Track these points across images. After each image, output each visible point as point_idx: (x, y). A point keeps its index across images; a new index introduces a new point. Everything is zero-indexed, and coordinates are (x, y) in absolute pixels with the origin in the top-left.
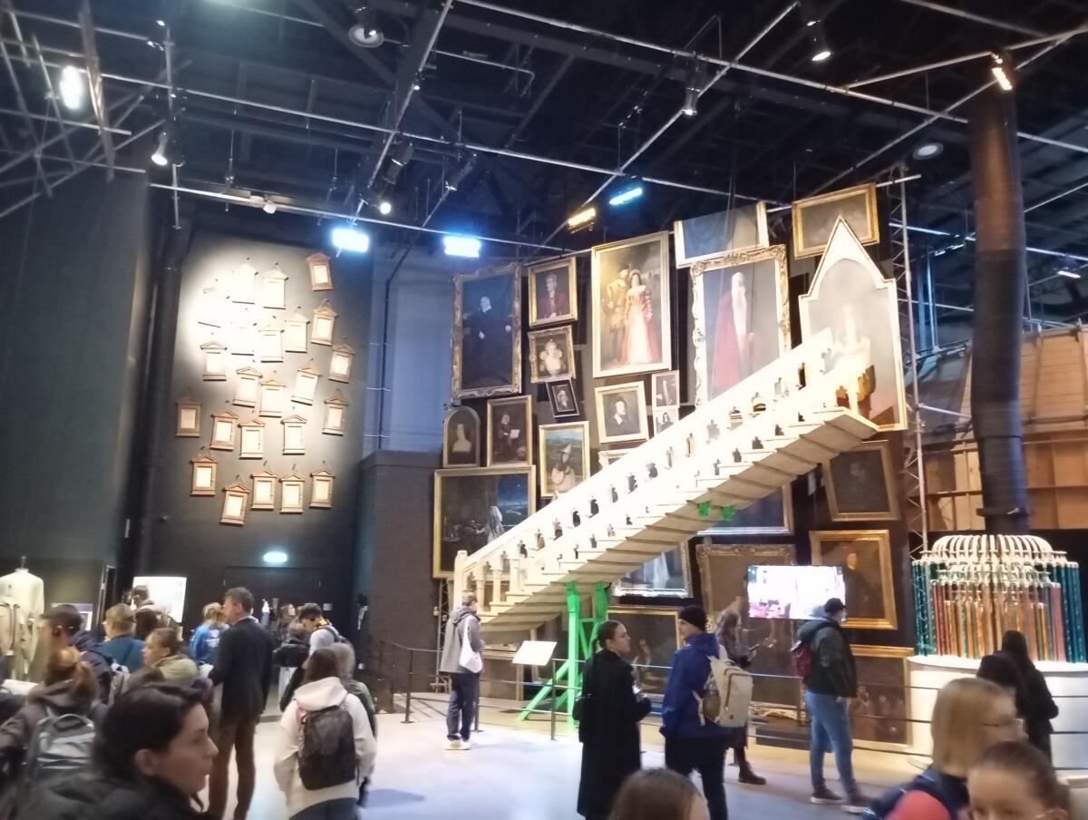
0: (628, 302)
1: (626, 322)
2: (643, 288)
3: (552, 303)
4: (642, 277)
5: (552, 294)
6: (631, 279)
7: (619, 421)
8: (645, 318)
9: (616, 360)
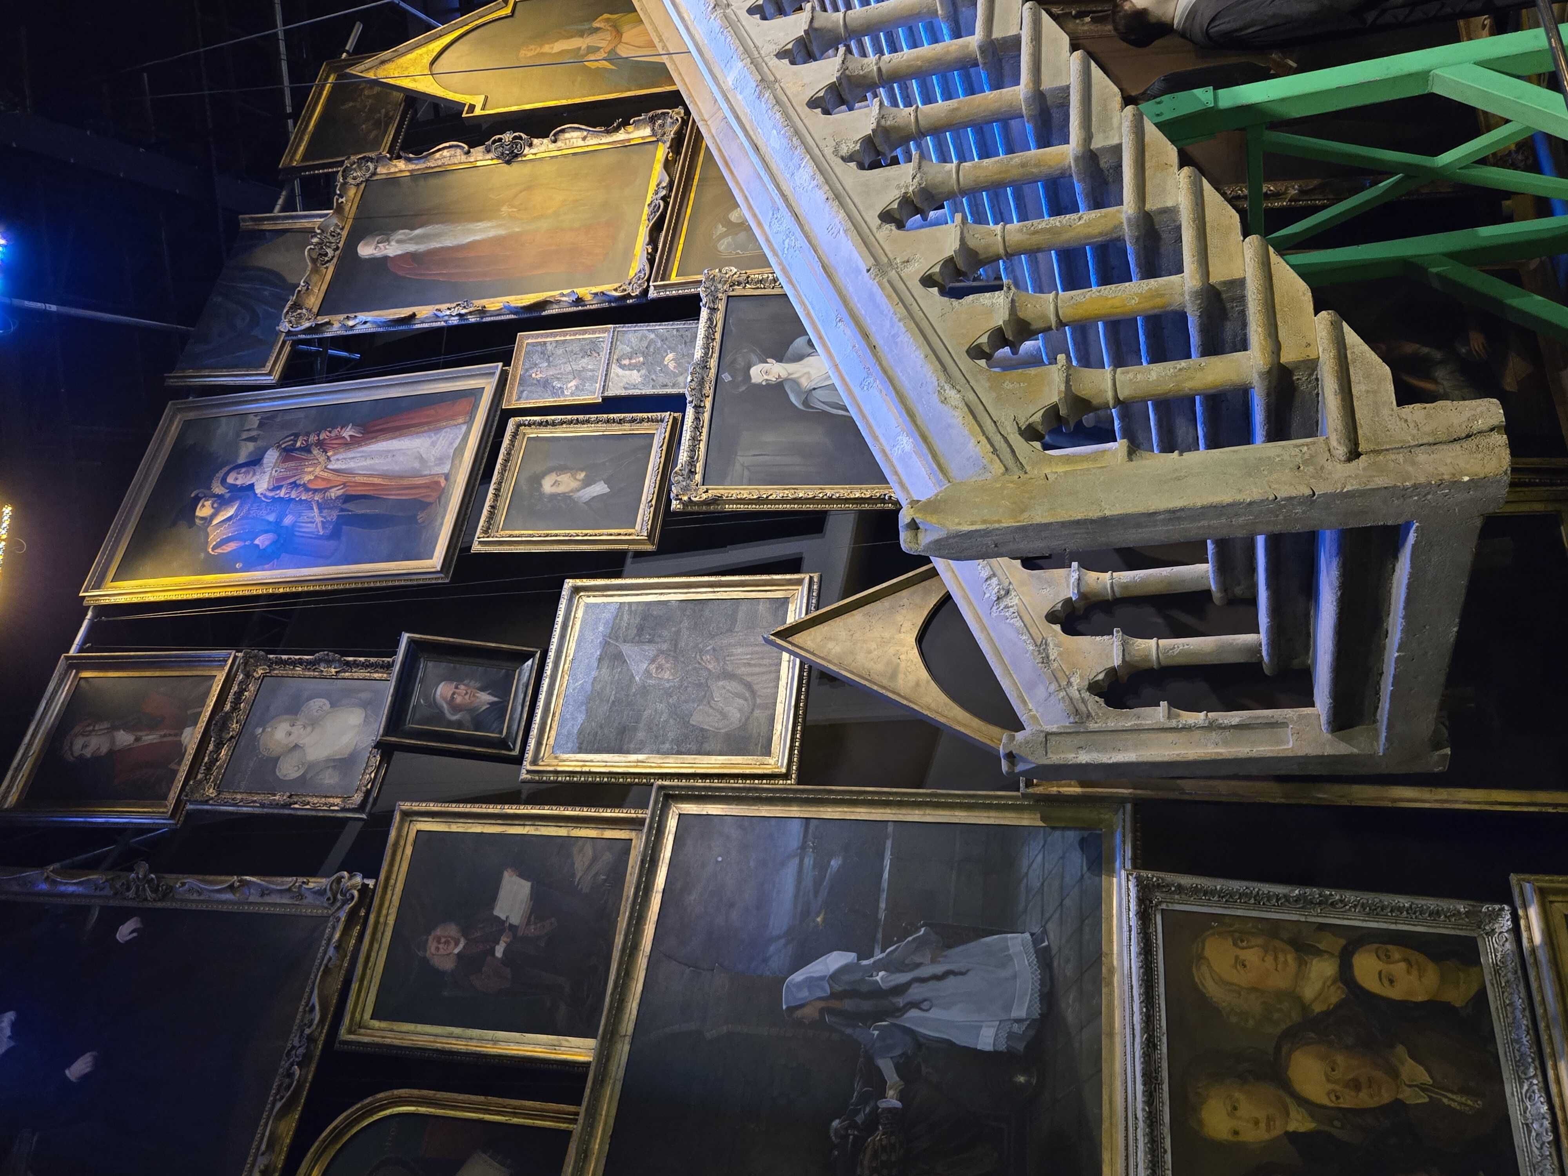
0: (282, 493)
1: (334, 493)
2: (271, 456)
3: (150, 738)
4: (241, 461)
5: (124, 738)
6: (233, 488)
7: (600, 488)
8: (354, 442)
9: (421, 516)
